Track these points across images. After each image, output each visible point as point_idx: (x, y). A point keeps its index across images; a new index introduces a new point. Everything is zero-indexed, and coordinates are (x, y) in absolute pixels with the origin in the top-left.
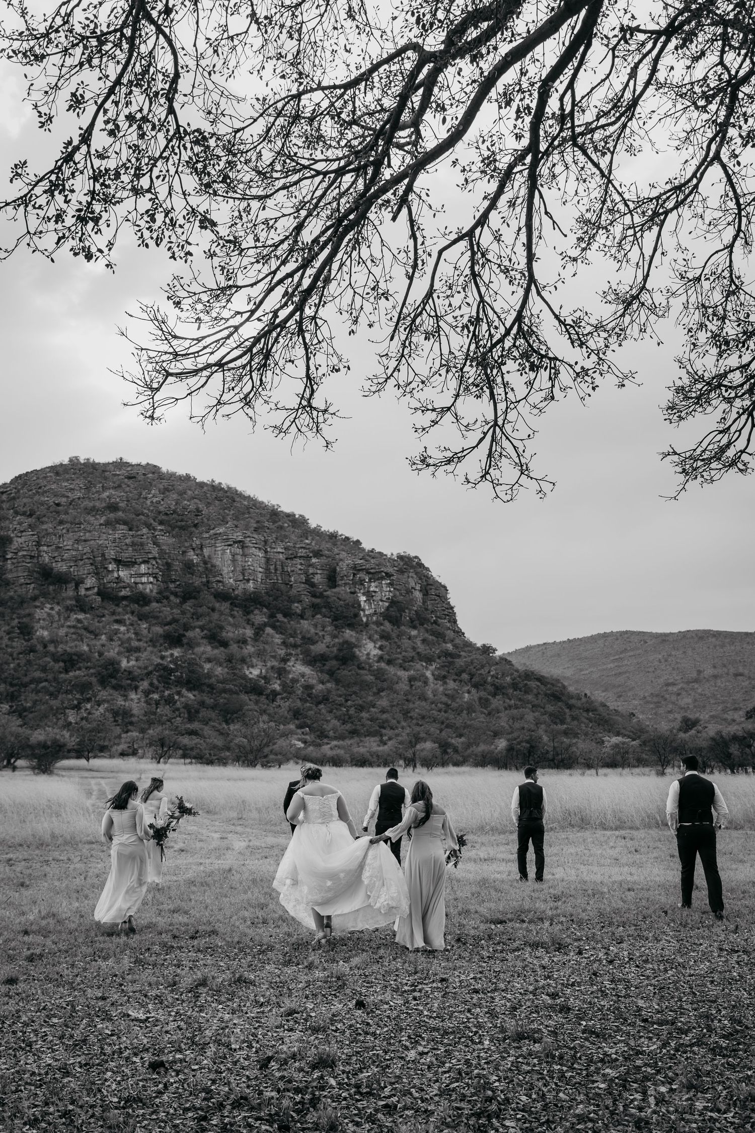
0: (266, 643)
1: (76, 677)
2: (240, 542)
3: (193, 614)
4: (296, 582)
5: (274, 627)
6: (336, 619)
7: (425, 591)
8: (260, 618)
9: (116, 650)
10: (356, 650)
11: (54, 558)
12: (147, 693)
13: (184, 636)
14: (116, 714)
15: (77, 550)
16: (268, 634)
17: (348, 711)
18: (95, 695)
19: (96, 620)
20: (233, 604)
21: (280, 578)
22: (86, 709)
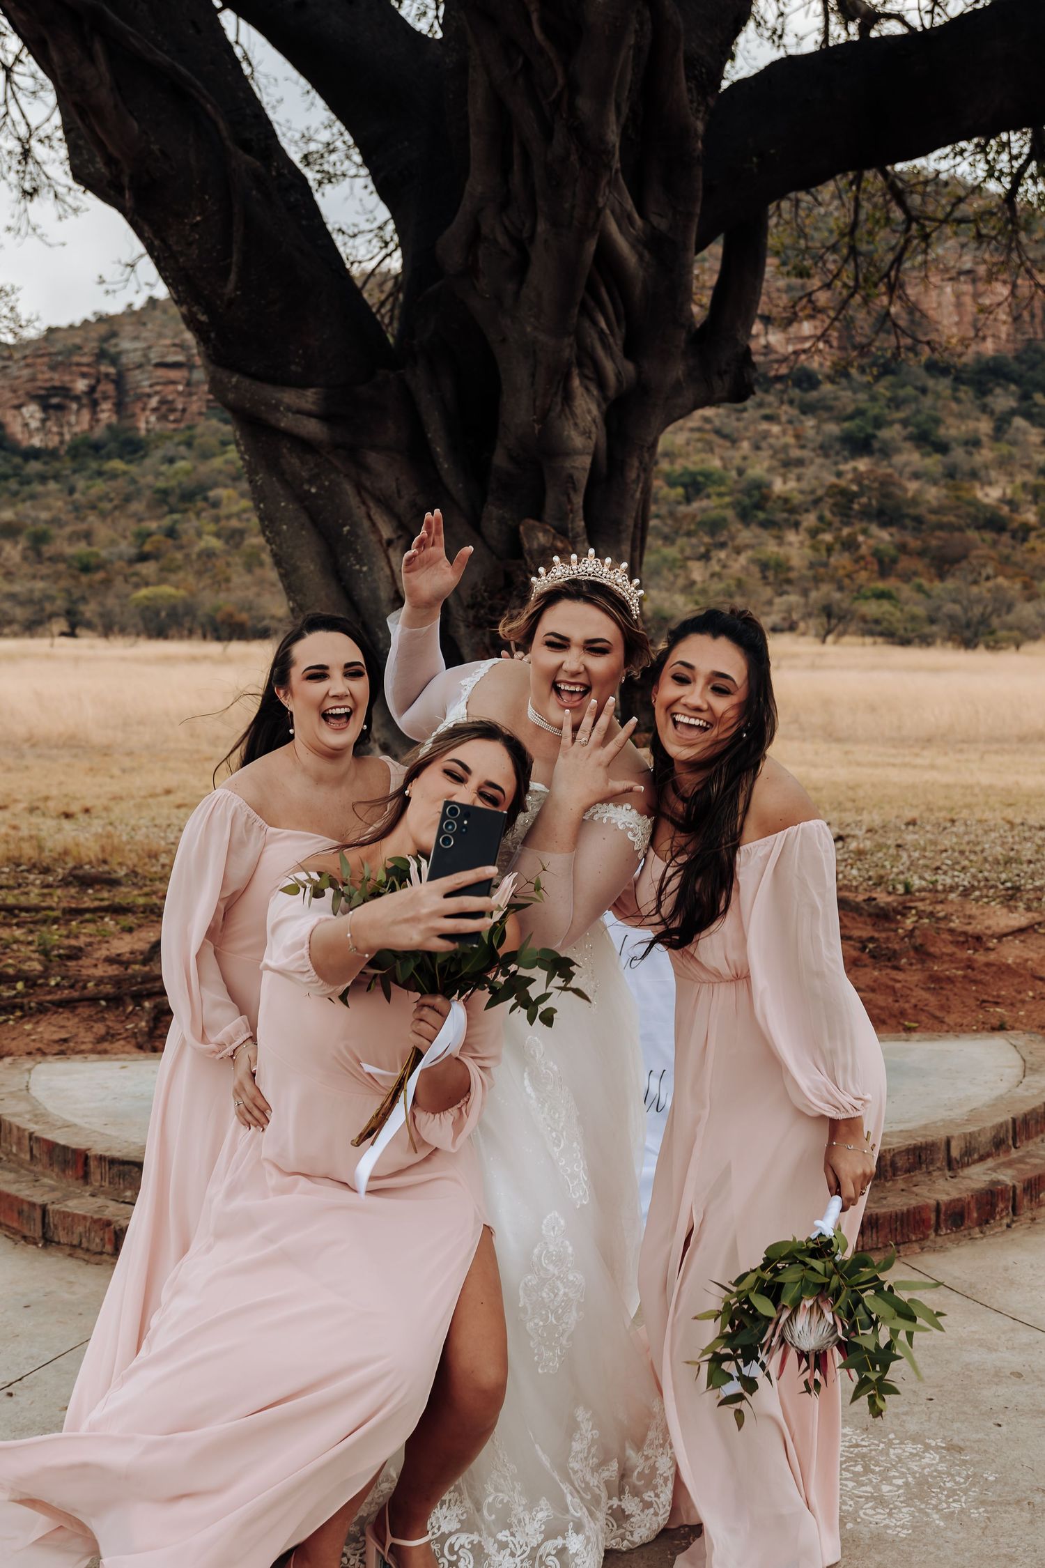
0: (1013, 443)
1: (704, 510)
2: (969, 272)
3: (891, 400)
5: (1028, 416)
8: (1003, 400)
9: (766, 464)
12: (813, 533)
13: (874, 436)
14: (764, 566)
16: (1018, 429)
18: (733, 538)
19: (733, 417)
20: (958, 380)
21: (1039, 331)
22: (719, 560)
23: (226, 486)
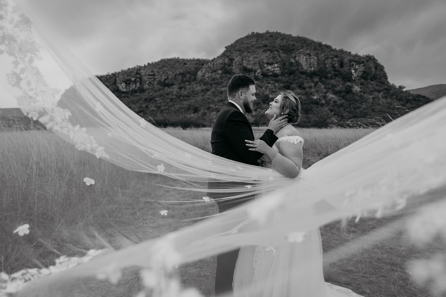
0: (319, 88)
2: (309, 54)
3: (293, 79)
4: (329, 66)
5: (321, 82)
6: (343, 79)
7: (376, 68)
8: (316, 79)
9: (268, 92)
10: (351, 89)
11: (247, 64)
13: (290, 86)
15: (254, 61)
16: (319, 85)
17: (350, 110)
18: (261, 107)
19: (261, 83)
20: (307, 76)
21: (323, 66)
22: (259, 111)
23: (158, 97)
